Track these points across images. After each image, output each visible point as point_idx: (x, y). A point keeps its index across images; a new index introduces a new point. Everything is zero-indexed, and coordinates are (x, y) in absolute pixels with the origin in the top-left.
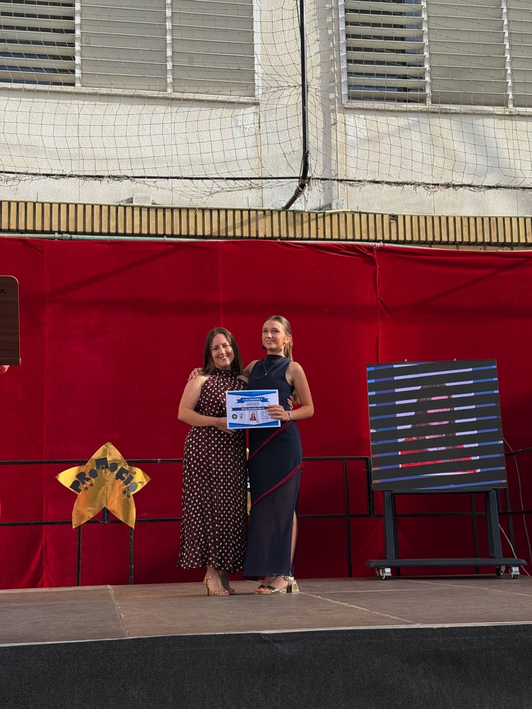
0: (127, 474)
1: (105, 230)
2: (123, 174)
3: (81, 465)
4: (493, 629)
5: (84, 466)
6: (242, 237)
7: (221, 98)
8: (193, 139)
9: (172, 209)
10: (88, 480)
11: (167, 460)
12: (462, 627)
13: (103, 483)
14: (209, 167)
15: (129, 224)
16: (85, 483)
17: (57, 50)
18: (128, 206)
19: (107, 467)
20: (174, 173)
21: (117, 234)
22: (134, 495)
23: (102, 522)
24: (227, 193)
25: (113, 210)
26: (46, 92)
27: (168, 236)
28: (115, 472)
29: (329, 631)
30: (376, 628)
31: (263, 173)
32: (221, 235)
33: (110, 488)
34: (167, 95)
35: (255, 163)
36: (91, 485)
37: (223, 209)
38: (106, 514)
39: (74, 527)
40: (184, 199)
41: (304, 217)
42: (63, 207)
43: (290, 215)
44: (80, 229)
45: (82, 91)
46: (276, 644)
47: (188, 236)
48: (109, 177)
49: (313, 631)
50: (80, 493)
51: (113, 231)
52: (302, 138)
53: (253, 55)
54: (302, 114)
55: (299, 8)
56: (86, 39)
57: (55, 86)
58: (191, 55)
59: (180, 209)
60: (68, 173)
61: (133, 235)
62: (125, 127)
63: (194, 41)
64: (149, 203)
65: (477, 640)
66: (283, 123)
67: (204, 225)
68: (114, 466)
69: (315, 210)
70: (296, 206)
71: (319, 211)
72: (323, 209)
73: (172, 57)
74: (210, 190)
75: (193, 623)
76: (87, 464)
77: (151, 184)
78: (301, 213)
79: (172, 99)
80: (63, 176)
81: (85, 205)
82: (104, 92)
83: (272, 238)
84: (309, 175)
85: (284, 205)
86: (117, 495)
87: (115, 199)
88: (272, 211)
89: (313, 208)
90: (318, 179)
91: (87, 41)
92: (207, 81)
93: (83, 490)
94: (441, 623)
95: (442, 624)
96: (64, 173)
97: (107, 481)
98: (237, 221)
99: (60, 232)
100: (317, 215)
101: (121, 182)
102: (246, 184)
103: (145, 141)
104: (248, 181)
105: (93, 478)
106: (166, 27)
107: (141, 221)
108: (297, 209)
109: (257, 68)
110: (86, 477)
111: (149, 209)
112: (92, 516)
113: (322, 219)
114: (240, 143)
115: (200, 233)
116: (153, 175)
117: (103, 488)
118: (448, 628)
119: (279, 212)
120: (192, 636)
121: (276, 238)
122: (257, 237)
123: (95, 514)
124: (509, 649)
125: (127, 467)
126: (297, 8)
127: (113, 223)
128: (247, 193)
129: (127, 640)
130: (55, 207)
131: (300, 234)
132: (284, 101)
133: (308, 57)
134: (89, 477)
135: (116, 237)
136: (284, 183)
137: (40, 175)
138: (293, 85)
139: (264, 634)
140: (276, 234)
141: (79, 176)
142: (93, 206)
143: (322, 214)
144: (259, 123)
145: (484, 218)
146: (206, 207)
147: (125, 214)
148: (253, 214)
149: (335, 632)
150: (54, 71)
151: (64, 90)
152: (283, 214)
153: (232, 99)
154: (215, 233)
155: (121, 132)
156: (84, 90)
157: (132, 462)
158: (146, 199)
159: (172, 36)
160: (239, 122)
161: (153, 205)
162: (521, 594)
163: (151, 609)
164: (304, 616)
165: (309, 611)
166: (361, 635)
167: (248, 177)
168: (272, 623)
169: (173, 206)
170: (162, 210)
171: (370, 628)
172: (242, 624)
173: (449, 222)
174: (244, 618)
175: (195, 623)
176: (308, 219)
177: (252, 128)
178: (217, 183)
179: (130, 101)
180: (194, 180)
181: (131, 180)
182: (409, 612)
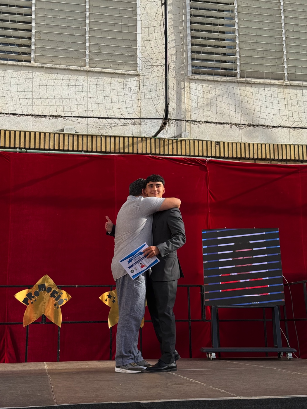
0: (57, 294)
1: (47, 147)
2: (58, 114)
3: (29, 288)
4: (285, 400)
5: (31, 289)
6: (128, 153)
7: (117, 71)
8: (101, 95)
9: (87, 136)
10: (33, 297)
11: (82, 286)
13: (42, 299)
14: (110, 111)
15: (62, 144)
16: (31, 299)
17: (21, 41)
18: (61, 133)
19: (45, 290)
20: (88, 115)
21: (54, 150)
22: (61, 307)
23: (41, 323)
24: (120, 127)
25: (52, 136)
26: (13, 65)
27: (85, 152)
28: (50, 293)
31: (141, 115)
32: (116, 151)
33: (47, 302)
34: (85, 69)
35: (137, 109)
36: (35, 300)
37: (117, 136)
38: (44, 318)
39: (24, 326)
40: (95, 130)
41: (165, 141)
42: (23, 134)
43: (157, 140)
44: (32, 146)
45: (35, 65)
47: (96, 152)
48: (50, 116)
49: (173, 401)
50: (29, 305)
51: (52, 148)
52: (165, 96)
53: (137, 46)
54: (165, 82)
55: (164, 20)
56: (38, 35)
57: (19, 62)
58: (100, 46)
59: (92, 136)
60: (26, 113)
61: (64, 150)
62: (60, 87)
63: (102, 38)
64: (74, 132)
66: (154, 87)
67: (106, 145)
68: (49, 289)
69: (172, 138)
70: (161, 135)
71: (174, 139)
72: (177, 137)
73: (89, 47)
74: (110, 125)
76: (33, 288)
77: (75, 120)
78: (164, 139)
79: (89, 71)
80: (23, 115)
81: (35, 132)
82: (48, 67)
83: (146, 154)
84: (169, 117)
85: (154, 135)
86: (51, 307)
87: (54, 129)
88: (146, 138)
89: (170, 137)
90: (175, 120)
91: (39, 36)
92: (110, 61)
93: (30, 303)
94: (253, 396)
96: (23, 113)
97: (45, 298)
98: (126, 143)
99: (20, 148)
100: (173, 141)
101: (57, 119)
102: (132, 122)
103: (72, 95)
104: (133, 120)
105: (36, 296)
106: (85, 30)
107: (69, 142)
108: (161, 137)
109: (139, 54)
110: (32, 295)
111: (73, 135)
112: (35, 319)
113: (176, 143)
114: (128, 97)
115: (104, 150)
116: (76, 116)
117: (42, 302)
118: (257, 399)
119: (151, 139)
121: (149, 154)
122: (137, 153)
123: (37, 318)
125: (57, 290)
126: (163, 20)
127: (52, 144)
128: (132, 127)
129: (55, 406)
130: (18, 133)
131: (163, 152)
132: (154, 74)
133: (169, 49)
134: (34, 296)
135: (53, 152)
136: (153, 122)
137: (9, 114)
138: (160, 64)
140: (149, 152)
141: (32, 115)
142: (40, 133)
143: (176, 140)
144: (140, 86)
145: (271, 145)
146: (107, 135)
147: (59, 138)
148: (135, 139)
150: (19, 53)
151: (25, 65)
152: (153, 140)
153: (124, 72)
154: (113, 150)
155: (58, 90)
156: (36, 65)
157: (60, 287)
158: (72, 129)
159: (89, 35)
160: (128, 85)
161: (76, 133)
162: (297, 373)
163: (70, 382)
164: (166, 389)
165: (169, 384)
166: (203, 403)
167: (132, 118)
168: (146, 394)
169: (88, 134)
170: (81, 136)
171: (209, 399)
172: (128, 395)
173: (250, 147)
174: (129, 389)
175: (98, 393)
176: (167, 143)
177: (135, 89)
178: (114, 121)
179: (63, 72)
180: (100, 119)
181: (63, 118)
182: (231, 386)
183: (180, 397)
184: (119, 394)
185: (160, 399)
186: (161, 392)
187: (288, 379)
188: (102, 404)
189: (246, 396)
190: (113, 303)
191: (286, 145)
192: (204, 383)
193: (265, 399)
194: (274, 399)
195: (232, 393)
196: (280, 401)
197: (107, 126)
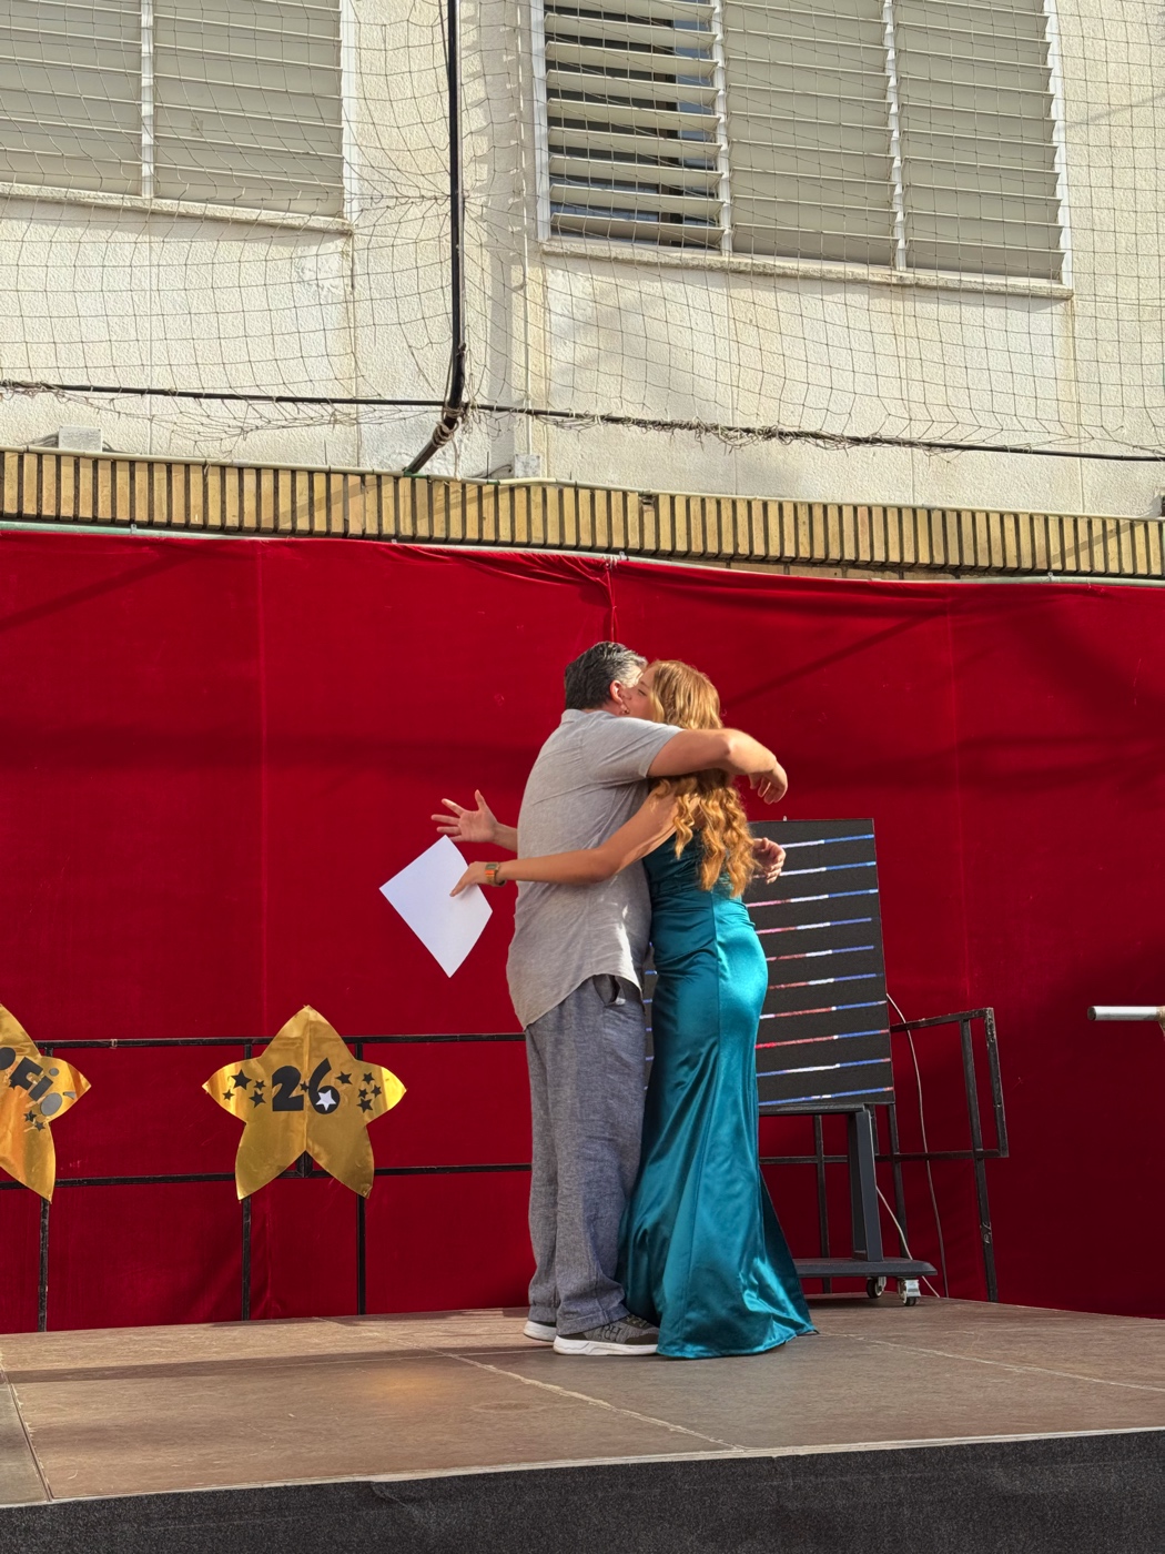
2: (37, 379)
4: (906, 1456)
6: (311, 533)
7: (266, 216)
8: (201, 307)
9: (151, 464)
11: (134, 1042)
12: (837, 1454)
14: (237, 370)
15: (50, 495)
18: (47, 454)
20: (154, 383)
21: (20, 517)
22: (52, 1124)
24: (277, 432)
25: (11, 461)
27: (141, 525)
28: (10, 1071)
29: (533, 1471)
30: (642, 1461)
31: (360, 389)
32: (263, 525)
34: (139, 204)
35: (344, 366)
37: (267, 468)
40: (180, 443)
41: (451, 490)
43: (422, 486)
46: (409, 1507)
47: (187, 527)
48: (4, 384)
49: (495, 1474)
51: (10, 508)
52: (451, 316)
53: (340, 121)
54: (450, 262)
55: (447, 24)
58: (197, 115)
59: (169, 465)
61: (58, 519)
62: (41, 272)
63: (207, 83)
64: (97, 447)
65: (869, 1483)
66: (407, 279)
67: (223, 502)
68: (5, 1056)
69: (477, 476)
70: (434, 467)
71: (485, 480)
72: (495, 475)
73: (155, 117)
74: (241, 425)
75: (203, 1451)
77: (104, 404)
78: (447, 483)
79: (153, 213)
83: (379, 537)
84: (465, 398)
85: (407, 464)
86: (11, 1125)
87: (17, 436)
88: (379, 476)
89: (470, 474)
90: (491, 408)
92: (236, 176)
94: (789, 1445)
95: (792, 1448)
98: (301, 494)
100: (480, 488)
101: (32, 397)
102: (325, 414)
103: (90, 304)
104: (329, 408)
106: (140, 52)
107: (77, 488)
108: (436, 473)
109: (349, 153)
111: (96, 461)
113: (492, 499)
114: (310, 319)
115: (214, 520)
116: (106, 385)
118: (803, 1456)
119: (397, 479)
120: (207, 1493)
121: (388, 538)
122: (345, 535)
124: (941, 1501)
125: (37, 1059)
126: (443, 23)
127: (10, 493)
128: (324, 431)
129: (46, 1506)
131: (441, 529)
132: (410, 231)
133: (464, 135)
135: (18, 525)
136: (406, 415)
138: (430, 194)
139: (380, 1483)
140: (388, 529)
143: (493, 487)
144: (352, 276)
145: (844, 507)
146: (227, 461)
147: (40, 471)
148: (336, 480)
149: (545, 1475)
152: (405, 484)
153: (292, 219)
154: (250, 522)
155: (33, 283)
157: (50, 1046)
158: (91, 437)
159: (154, 71)
160: (306, 271)
161: (106, 453)
162: (940, 1353)
163: (97, 1409)
164: (465, 1426)
165: (475, 1408)
166: (607, 1477)
167: (325, 396)
168: (394, 1450)
169: (153, 456)
170: (128, 464)
171: (628, 1462)
172: (322, 1453)
173: (769, 514)
174: (325, 1433)
175: (208, 1451)
176: (460, 499)
177: (336, 287)
178: (256, 407)
179: (54, 212)
180: (202, 400)
181: (56, 394)
182: (707, 1410)
183: (521, 1457)
184: (289, 1453)
185: (445, 1467)
186: (446, 1438)
187: (909, 1377)
188: (226, 1491)
189: (764, 1447)
190: (256, 1105)
191: (900, 510)
192: (604, 1400)
193: (832, 1454)
194: (867, 1452)
195: (710, 1435)
196: (889, 1461)
197: (227, 429)
